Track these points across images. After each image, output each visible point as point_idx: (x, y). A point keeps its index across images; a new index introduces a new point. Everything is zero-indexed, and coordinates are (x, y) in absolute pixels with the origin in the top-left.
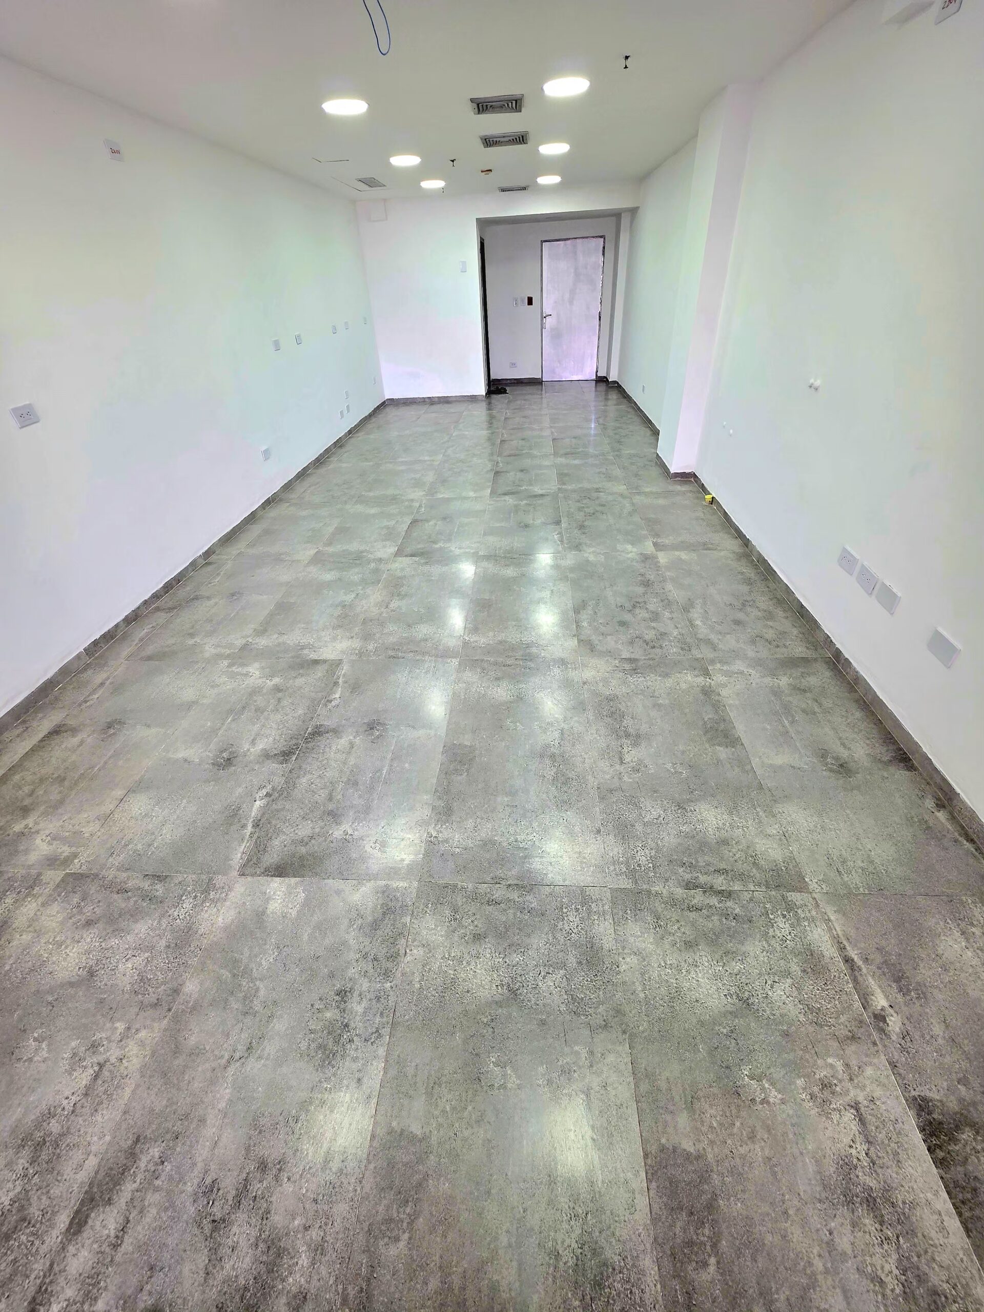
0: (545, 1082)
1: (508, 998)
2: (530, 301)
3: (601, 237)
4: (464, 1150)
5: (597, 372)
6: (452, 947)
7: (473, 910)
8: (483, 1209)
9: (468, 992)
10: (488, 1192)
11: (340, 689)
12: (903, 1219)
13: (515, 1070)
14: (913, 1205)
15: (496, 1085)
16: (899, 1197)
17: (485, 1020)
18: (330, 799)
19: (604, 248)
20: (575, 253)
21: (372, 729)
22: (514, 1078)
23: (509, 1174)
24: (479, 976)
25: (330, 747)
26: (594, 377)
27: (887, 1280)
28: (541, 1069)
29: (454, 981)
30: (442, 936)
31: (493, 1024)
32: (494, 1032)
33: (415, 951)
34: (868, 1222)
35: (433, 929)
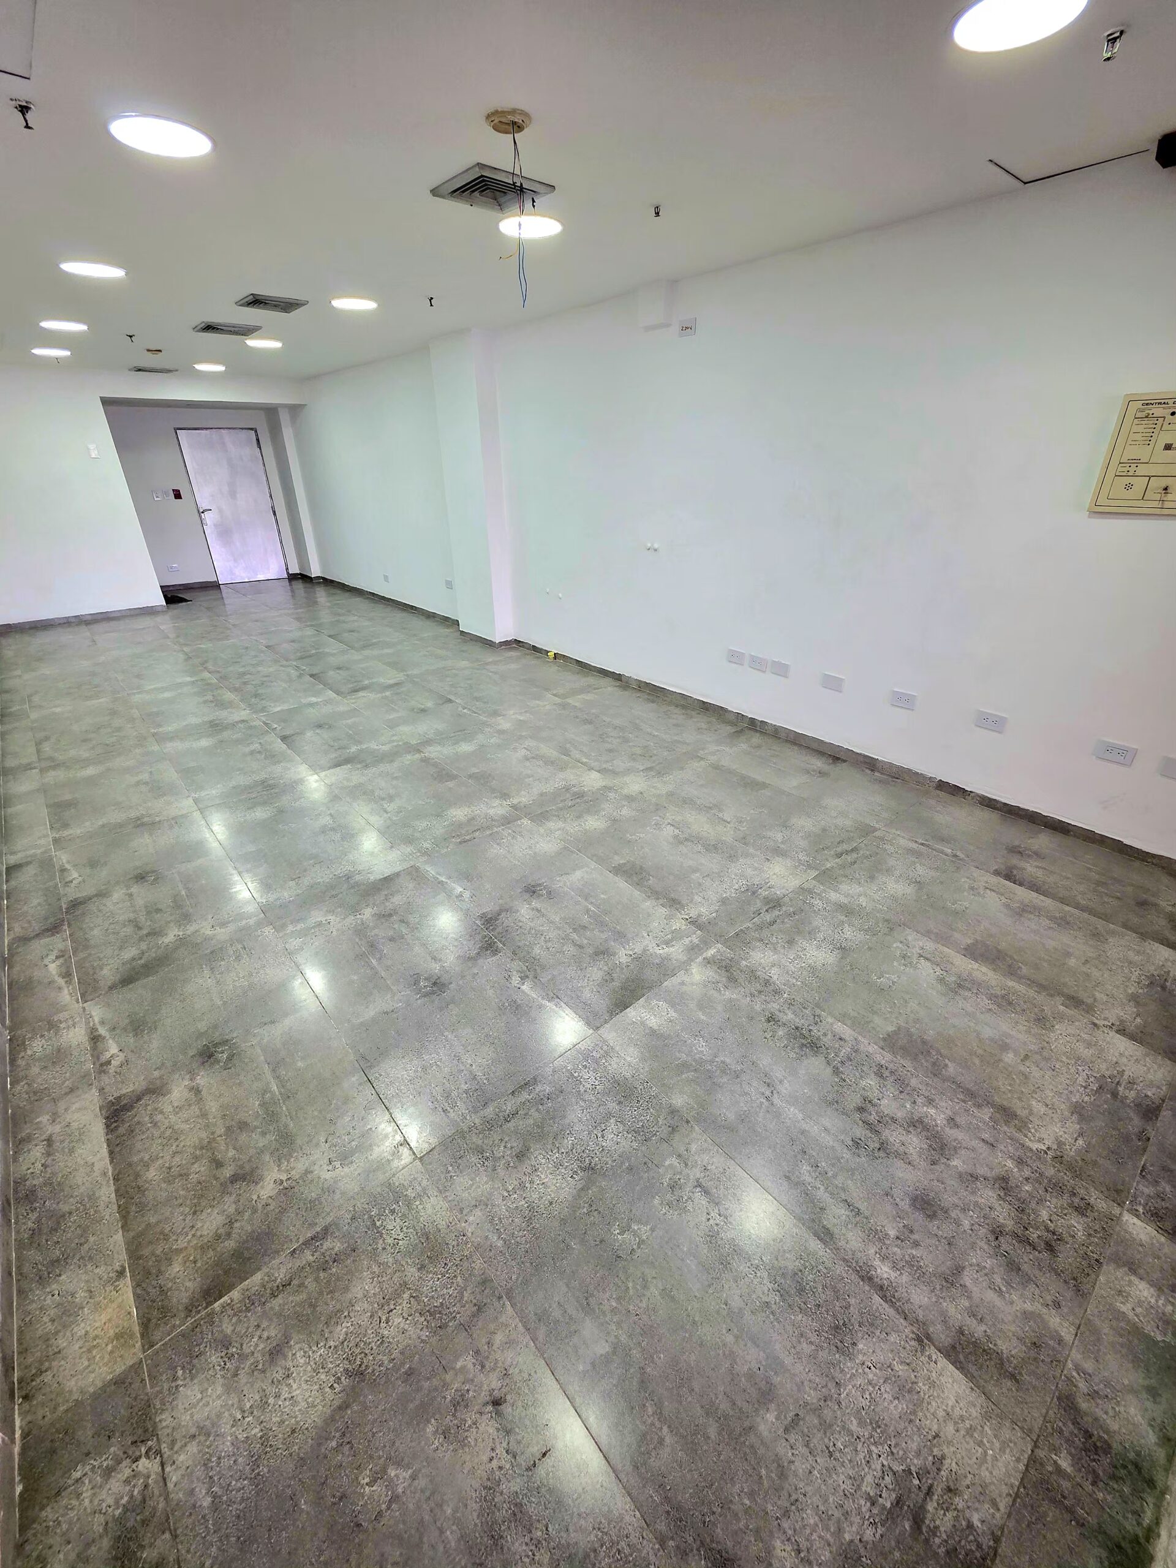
0: (667, 1207)
1: (589, 1179)
2: (178, 495)
3: (252, 429)
4: (653, 1318)
5: (287, 569)
6: (504, 1182)
7: (497, 1138)
8: (700, 1338)
9: (551, 1203)
10: (694, 1323)
11: (111, 1041)
12: (973, 982)
13: (640, 1222)
14: (970, 974)
15: (635, 1247)
16: (965, 976)
17: (585, 1210)
18: (219, 1164)
19: (258, 440)
20: (224, 444)
21: (210, 1056)
22: (644, 1228)
23: (697, 1294)
24: (549, 1184)
25: (162, 1112)
26: (286, 576)
27: (990, 1007)
28: (657, 1201)
29: (531, 1208)
30: (486, 1183)
31: (593, 1208)
32: (600, 1213)
33: (471, 1218)
34: (967, 993)
35: (471, 1186)
